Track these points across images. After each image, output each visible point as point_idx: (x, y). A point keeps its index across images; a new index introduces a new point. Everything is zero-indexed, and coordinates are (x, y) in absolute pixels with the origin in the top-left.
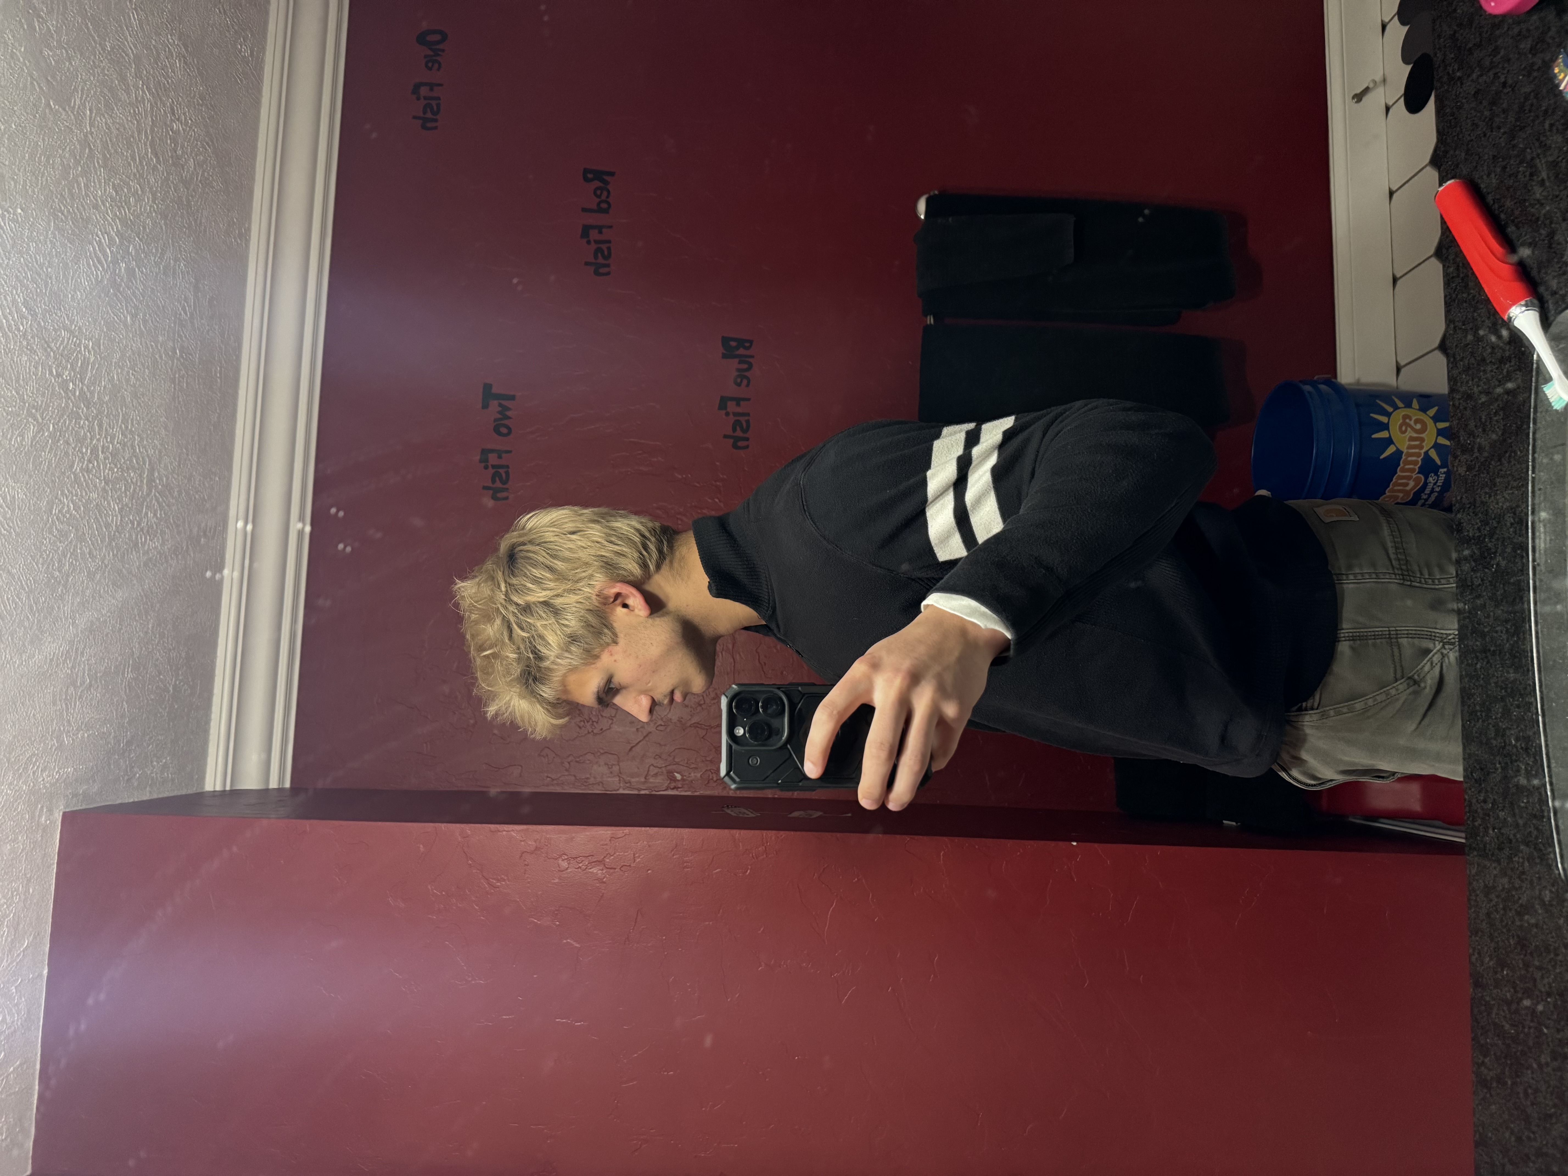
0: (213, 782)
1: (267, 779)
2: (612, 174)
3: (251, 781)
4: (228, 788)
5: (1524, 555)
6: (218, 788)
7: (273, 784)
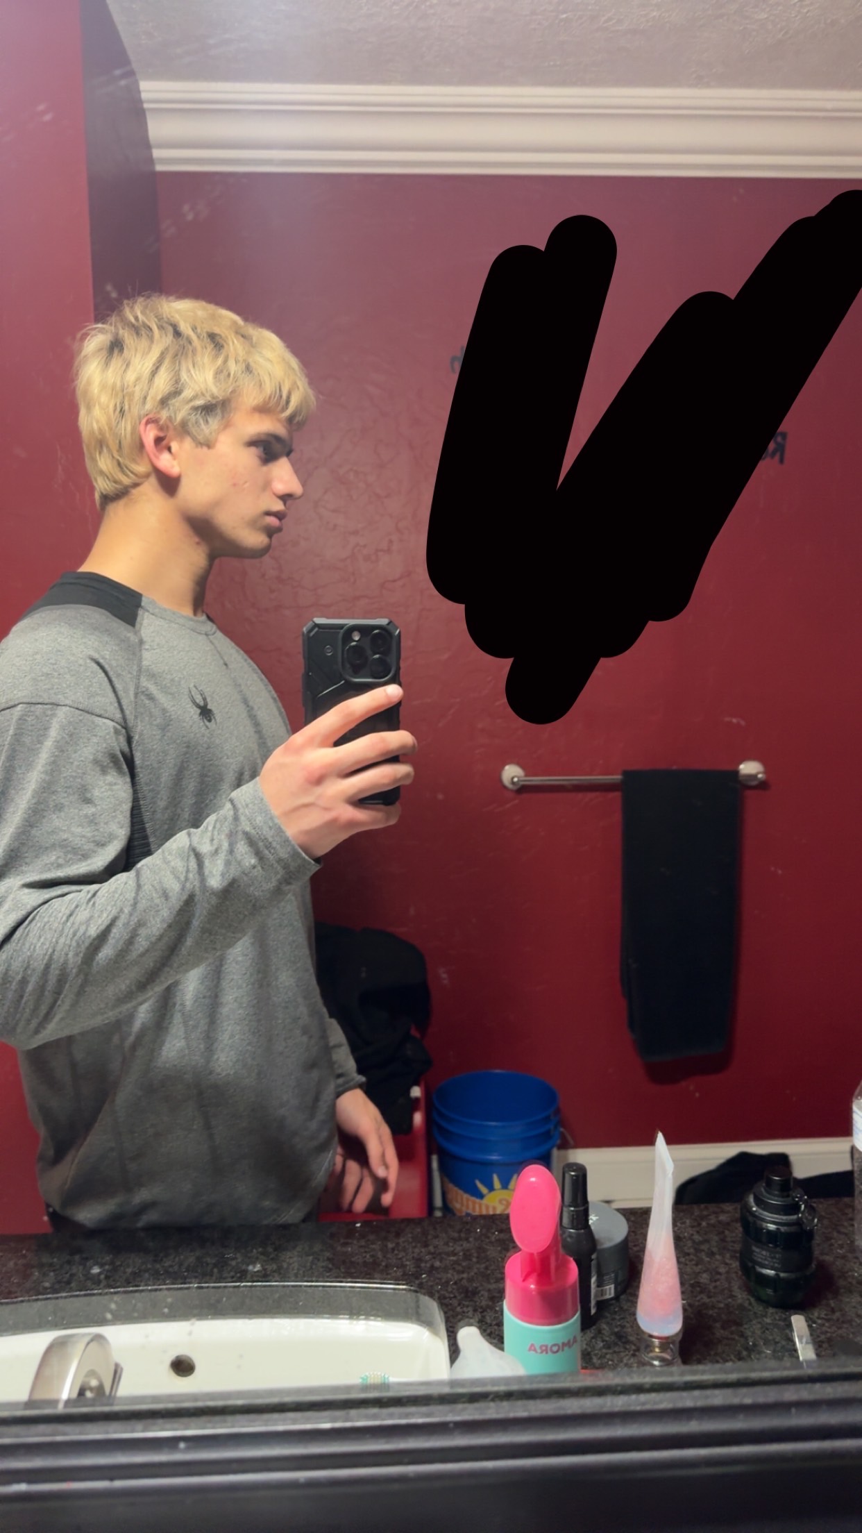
0: (151, 89)
1: (161, 146)
2: (781, 461)
3: (157, 129)
4: (146, 106)
5: (234, 1279)
6: (144, 96)
7: (156, 153)
